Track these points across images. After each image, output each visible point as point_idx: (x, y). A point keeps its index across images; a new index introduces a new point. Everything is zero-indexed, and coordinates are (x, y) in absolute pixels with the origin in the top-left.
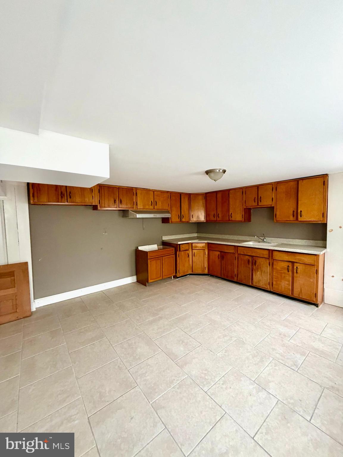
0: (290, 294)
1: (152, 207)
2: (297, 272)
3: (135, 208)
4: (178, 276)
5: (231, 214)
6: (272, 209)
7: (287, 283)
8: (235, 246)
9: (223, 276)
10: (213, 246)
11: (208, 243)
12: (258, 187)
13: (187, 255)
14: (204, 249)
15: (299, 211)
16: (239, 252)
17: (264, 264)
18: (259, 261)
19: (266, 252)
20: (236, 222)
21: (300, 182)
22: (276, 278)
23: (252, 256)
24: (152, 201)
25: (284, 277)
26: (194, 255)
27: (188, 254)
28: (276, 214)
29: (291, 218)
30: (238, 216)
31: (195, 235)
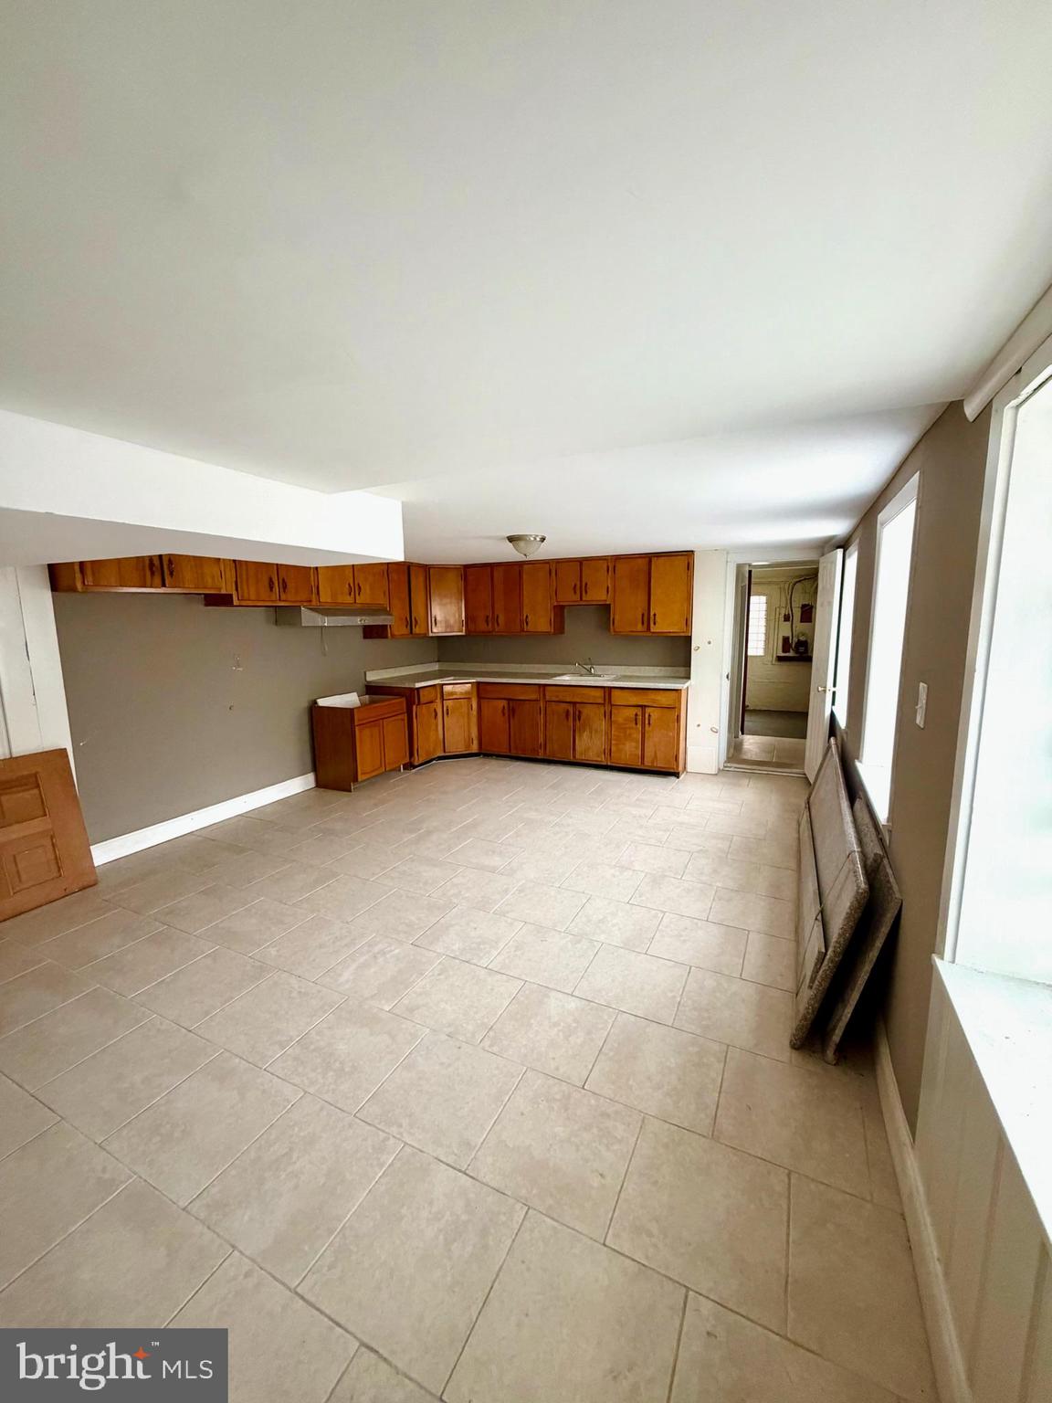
0: (638, 765)
1: (349, 599)
2: (649, 724)
3: (314, 603)
4: (416, 764)
5: (527, 617)
6: (605, 609)
7: (634, 744)
8: (539, 685)
9: (513, 753)
10: (489, 687)
11: (478, 683)
12: (581, 562)
13: (434, 714)
14: (469, 698)
15: (652, 614)
16: (548, 698)
17: (594, 716)
18: (587, 711)
19: (599, 693)
20: (536, 635)
21: (654, 560)
22: (616, 740)
23: (574, 704)
24: (349, 585)
25: (630, 735)
26: (448, 714)
27: (435, 710)
28: (614, 619)
29: (640, 627)
30: (540, 621)
31: (436, 667)
